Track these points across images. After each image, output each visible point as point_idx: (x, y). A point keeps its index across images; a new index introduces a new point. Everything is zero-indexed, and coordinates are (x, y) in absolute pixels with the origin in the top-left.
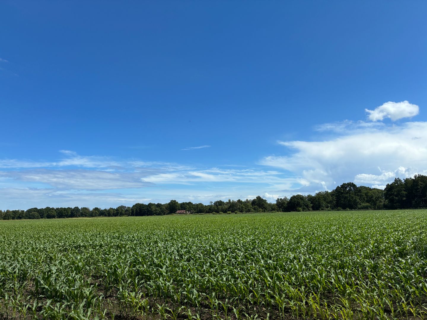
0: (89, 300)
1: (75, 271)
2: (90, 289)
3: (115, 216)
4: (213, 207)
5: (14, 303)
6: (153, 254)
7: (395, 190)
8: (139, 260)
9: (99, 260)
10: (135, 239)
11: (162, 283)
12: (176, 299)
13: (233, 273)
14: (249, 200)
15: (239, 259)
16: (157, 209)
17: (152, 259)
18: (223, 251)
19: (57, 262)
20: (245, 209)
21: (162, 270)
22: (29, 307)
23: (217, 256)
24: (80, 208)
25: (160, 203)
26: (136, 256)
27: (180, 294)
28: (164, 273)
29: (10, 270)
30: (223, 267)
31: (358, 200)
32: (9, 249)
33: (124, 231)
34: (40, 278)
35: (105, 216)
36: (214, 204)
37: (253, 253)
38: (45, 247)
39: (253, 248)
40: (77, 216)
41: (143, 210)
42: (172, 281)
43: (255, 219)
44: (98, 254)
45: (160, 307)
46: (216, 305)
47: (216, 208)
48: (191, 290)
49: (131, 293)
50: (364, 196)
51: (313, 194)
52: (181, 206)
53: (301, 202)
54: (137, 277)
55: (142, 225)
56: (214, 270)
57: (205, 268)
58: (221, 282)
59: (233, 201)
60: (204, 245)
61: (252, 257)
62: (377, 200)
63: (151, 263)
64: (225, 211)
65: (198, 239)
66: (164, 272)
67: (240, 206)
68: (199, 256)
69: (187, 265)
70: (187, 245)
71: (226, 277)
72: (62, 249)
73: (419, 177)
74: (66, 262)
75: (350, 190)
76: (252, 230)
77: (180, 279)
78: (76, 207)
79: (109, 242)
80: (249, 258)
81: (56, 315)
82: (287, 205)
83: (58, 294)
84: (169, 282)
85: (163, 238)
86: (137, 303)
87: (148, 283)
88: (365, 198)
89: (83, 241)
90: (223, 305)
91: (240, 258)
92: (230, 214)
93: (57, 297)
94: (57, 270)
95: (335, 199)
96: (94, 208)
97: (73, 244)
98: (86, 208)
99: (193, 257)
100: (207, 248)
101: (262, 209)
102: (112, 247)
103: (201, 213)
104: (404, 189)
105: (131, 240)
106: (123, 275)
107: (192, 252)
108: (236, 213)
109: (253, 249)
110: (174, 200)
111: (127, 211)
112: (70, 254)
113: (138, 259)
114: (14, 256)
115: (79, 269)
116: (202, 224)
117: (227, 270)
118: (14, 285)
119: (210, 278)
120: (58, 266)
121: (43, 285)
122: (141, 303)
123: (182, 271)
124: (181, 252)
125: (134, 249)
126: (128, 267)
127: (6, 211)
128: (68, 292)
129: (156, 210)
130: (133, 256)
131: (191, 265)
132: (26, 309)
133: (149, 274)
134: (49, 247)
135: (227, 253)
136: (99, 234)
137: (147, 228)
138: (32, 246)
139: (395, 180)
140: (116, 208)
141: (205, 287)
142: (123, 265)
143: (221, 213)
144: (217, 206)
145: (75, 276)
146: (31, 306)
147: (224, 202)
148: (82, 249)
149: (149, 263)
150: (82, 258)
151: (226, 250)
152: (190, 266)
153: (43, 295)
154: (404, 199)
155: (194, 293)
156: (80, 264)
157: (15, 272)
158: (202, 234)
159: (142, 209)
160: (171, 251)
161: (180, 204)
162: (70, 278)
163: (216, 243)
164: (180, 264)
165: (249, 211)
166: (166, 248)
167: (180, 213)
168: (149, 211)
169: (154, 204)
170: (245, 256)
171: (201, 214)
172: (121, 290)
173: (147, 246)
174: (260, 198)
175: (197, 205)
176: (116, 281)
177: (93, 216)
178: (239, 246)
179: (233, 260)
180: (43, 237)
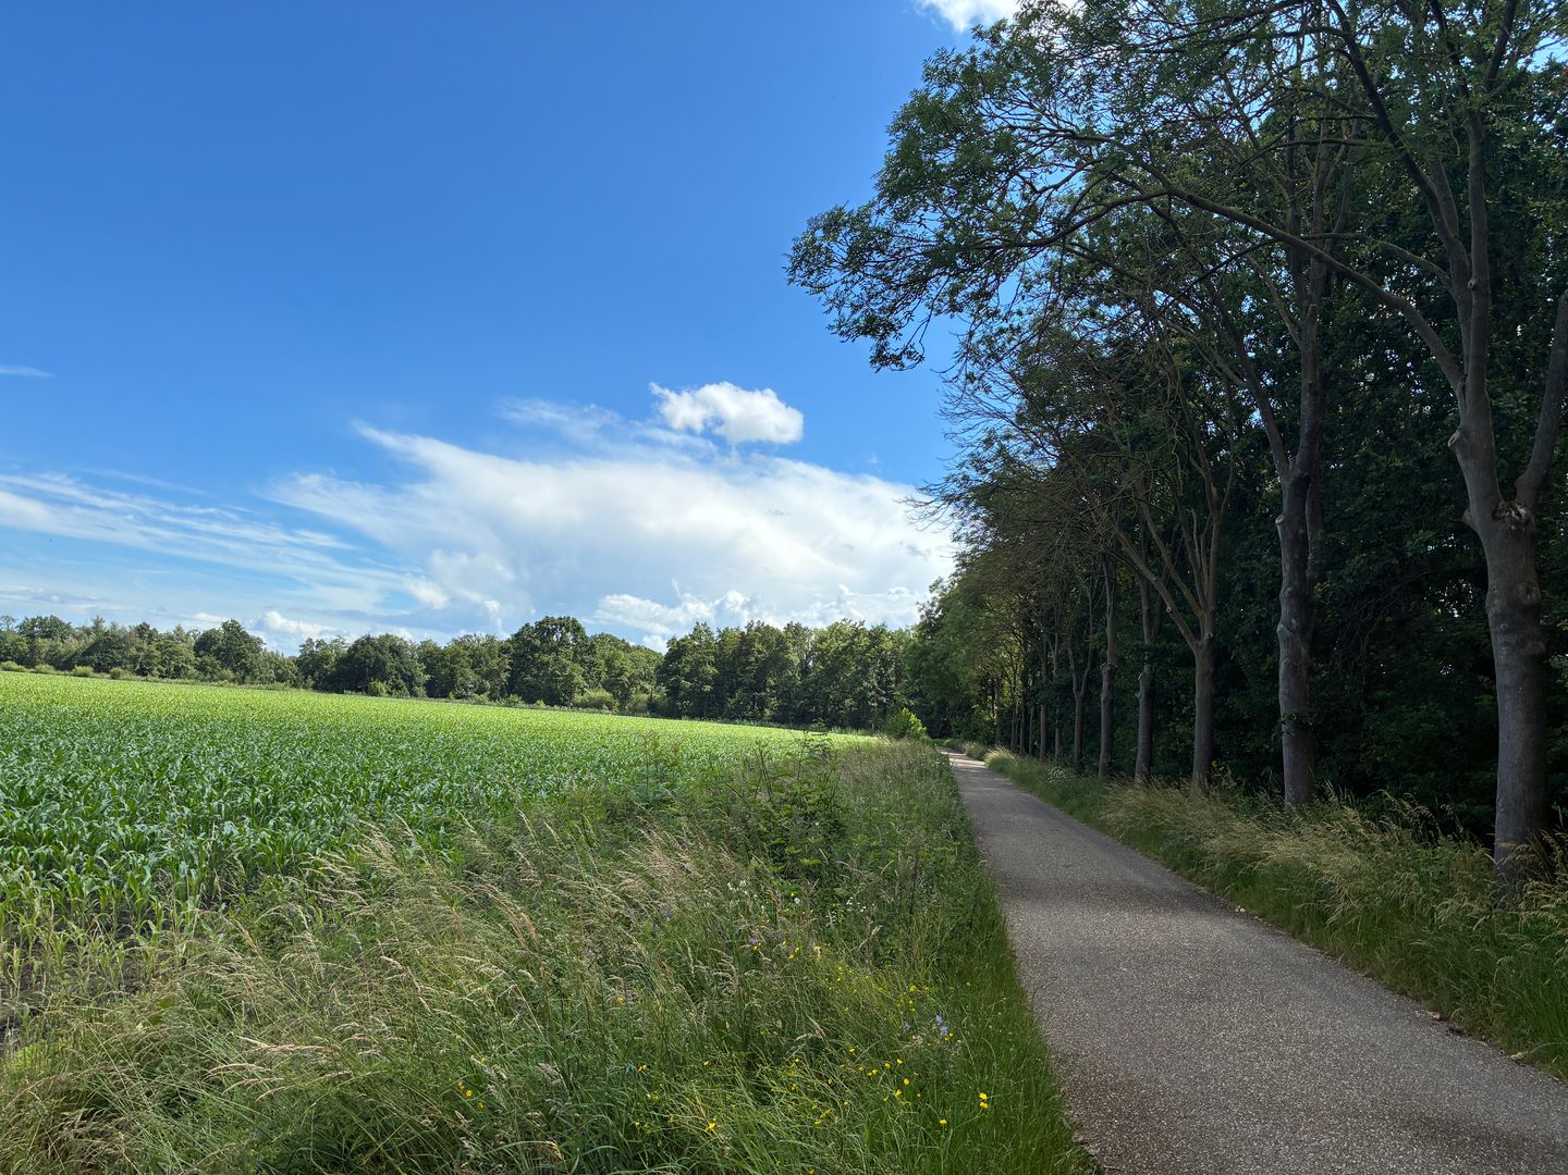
4: (11, 639)
7: (689, 658)
14: (186, 631)
20: (162, 663)
31: (579, 679)
36: (21, 626)
47: (25, 647)
50: (603, 668)
51: (443, 641)
53: (391, 663)
59: (114, 626)
62: (633, 684)
64: (64, 665)
67: (139, 649)
73: (758, 629)
75: (563, 642)
82: (337, 666)
88: (603, 676)
92: (85, 675)
95: (508, 667)
101: (234, 671)
104: (712, 658)
108: (114, 676)
139: (695, 629)
143: (44, 667)
144: (32, 636)
147: (68, 626)
154: (708, 688)
165: (175, 673)
174: (239, 629)
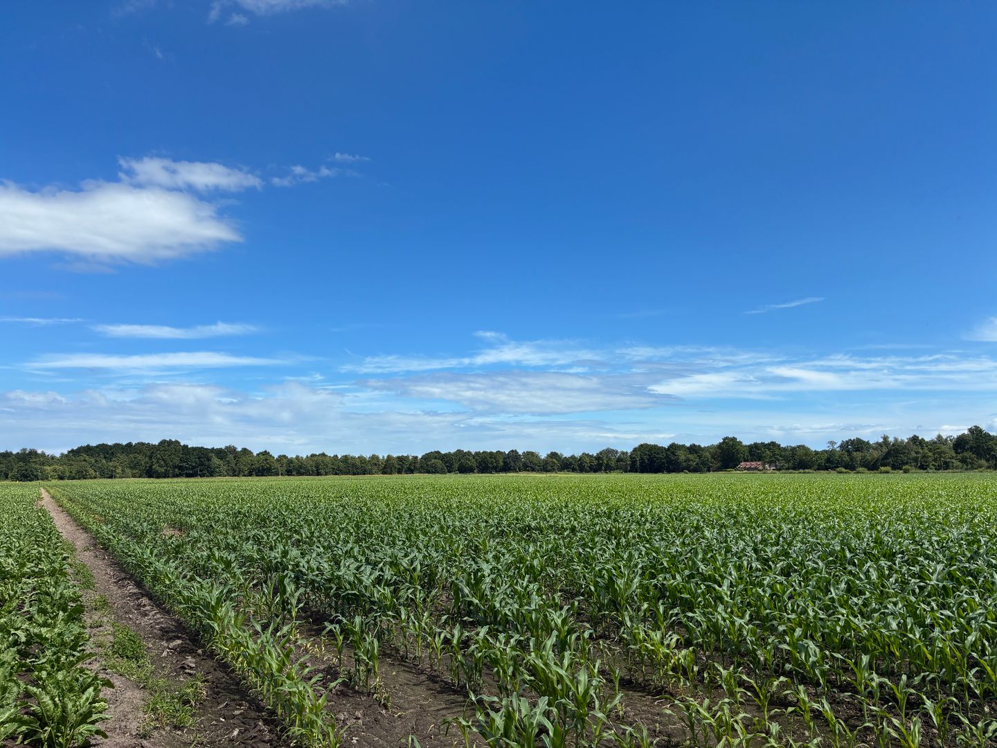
0: (562, 636)
1: (527, 576)
2: (561, 614)
3: (595, 471)
4: (837, 455)
5: (417, 627)
6: (696, 554)
8: (662, 564)
9: (573, 558)
10: (647, 520)
11: (724, 620)
12: (762, 659)
13: (918, 612)
14: (944, 437)
15: (930, 580)
16: (691, 457)
17: (694, 563)
18: (882, 558)
19: (490, 556)
20: (935, 460)
21: (720, 589)
22: (445, 637)
23: (865, 568)
24: (520, 453)
25: (697, 444)
26: (654, 554)
27: (771, 649)
28: (725, 597)
29: (405, 563)
30: (885, 596)
32: (399, 526)
33: (619, 503)
34: (461, 581)
35: (574, 470)
36: (841, 446)
37: (972, 567)
38: (463, 526)
39: (971, 556)
40: (515, 469)
41: (657, 458)
42: (747, 617)
43: (966, 487)
44: (569, 546)
45: (724, 673)
46: (872, 687)
47: (846, 458)
48: (801, 642)
49: (652, 634)
52: (750, 452)
54: (661, 601)
55: (659, 493)
56: (860, 602)
57: (834, 594)
58: (883, 630)
59: (896, 440)
60: (825, 541)
61: (970, 578)
63: (690, 571)
64: (873, 466)
65: (804, 528)
66: (726, 594)
67: (916, 453)
68: (815, 566)
69: (785, 583)
70: (779, 538)
71: (897, 621)
72: (496, 531)
74: (507, 556)
76: (961, 513)
77: (767, 614)
78: (512, 451)
79: (590, 523)
80: (962, 581)
81: (499, 657)
83: (499, 619)
84: (742, 618)
85: (713, 521)
86: (667, 656)
87: (690, 614)
89: (535, 519)
90: (894, 687)
91: (934, 577)
92: (887, 472)
93: (498, 623)
94: (491, 570)
96: (549, 453)
97: (517, 524)
98: (532, 454)
99: (796, 568)
100: (833, 546)
101: (988, 460)
102: (597, 533)
103: (804, 469)
105: (638, 522)
106: (629, 592)
107: (795, 556)
108: (906, 471)
109: (972, 558)
110: (731, 436)
111: (619, 460)
112: (513, 543)
113: (659, 561)
114: (409, 539)
115: (535, 573)
116: (809, 495)
117: (900, 605)
118: (414, 593)
119: (850, 619)
120: (493, 563)
121: (468, 597)
122: (676, 658)
123: (771, 595)
124: (765, 551)
125: (648, 541)
126: (637, 576)
127: (386, 458)
128: (518, 614)
129: (688, 460)
130: (647, 554)
131: (794, 583)
132: (440, 641)
133: (688, 596)
134: (471, 526)
135: (895, 564)
136: (566, 506)
137: (672, 499)
138: (439, 523)
140: (595, 455)
141: (837, 641)
142: (626, 573)
143: (861, 469)
144: (848, 451)
145: (527, 586)
146: (449, 636)
147: (868, 443)
148: (535, 534)
149: (687, 572)
150: (537, 551)
151: (891, 556)
152: (793, 586)
153: (469, 617)
155: (809, 650)
156: (536, 562)
157: (414, 569)
158: (815, 517)
159: (655, 457)
160: (738, 548)
161: (749, 446)
162: (519, 588)
163: (858, 536)
164: (764, 579)
165: (946, 466)
166: (726, 542)
167: (748, 469)
168: (672, 461)
169: (683, 446)
170: (949, 574)
171: (804, 473)
172: (629, 624)
173: (678, 536)
174: (981, 431)
175: (793, 449)
176: (615, 604)
177: (549, 471)
178: (928, 549)
179: (913, 580)
180: (457, 507)
